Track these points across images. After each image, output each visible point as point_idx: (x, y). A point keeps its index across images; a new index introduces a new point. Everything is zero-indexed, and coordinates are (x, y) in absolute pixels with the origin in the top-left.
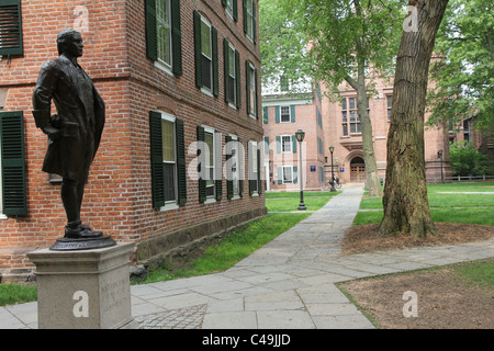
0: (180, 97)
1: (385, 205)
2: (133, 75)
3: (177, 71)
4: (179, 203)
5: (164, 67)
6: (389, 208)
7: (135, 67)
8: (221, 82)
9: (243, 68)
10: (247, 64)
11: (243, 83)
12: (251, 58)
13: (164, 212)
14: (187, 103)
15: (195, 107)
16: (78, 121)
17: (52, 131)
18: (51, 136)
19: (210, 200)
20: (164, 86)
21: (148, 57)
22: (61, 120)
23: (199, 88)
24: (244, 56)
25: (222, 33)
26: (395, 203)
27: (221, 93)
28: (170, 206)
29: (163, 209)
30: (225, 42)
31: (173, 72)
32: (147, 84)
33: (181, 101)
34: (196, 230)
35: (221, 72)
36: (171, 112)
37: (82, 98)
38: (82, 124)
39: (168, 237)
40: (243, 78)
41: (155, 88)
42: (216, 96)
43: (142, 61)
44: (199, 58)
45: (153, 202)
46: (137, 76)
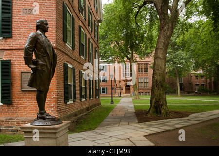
0: (74, 58)
1: (151, 103)
2: (58, 47)
3: (73, 48)
4: (73, 101)
5: (68, 45)
6: (153, 105)
7: (59, 44)
8: (87, 54)
9: (94, 50)
10: (95, 49)
11: (94, 55)
12: (96, 46)
13: (68, 104)
14: (76, 61)
15: (79, 63)
16: (46, 62)
17: (33, 66)
18: (32, 69)
19: (83, 100)
20: (69, 53)
21: (63, 41)
22: (37, 62)
23: (80, 55)
24: (95, 45)
25: (88, 36)
26: (155, 103)
27: (87, 58)
28: (70, 102)
29: (68, 103)
30: (89, 39)
31: (72, 48)
32: (63, 52)
33: (74, 60)
34: (79, 111)
35: (87, 50)
36: (71, 64)
37: (48, 51)
38: (48, 64)
39: (70, 114)
40: (94, 53)
41: (65, 53)
42: (86, 59)
43: (61, 42)
44: (80, 44)
45: (64, 100)
46: (59, 48)
